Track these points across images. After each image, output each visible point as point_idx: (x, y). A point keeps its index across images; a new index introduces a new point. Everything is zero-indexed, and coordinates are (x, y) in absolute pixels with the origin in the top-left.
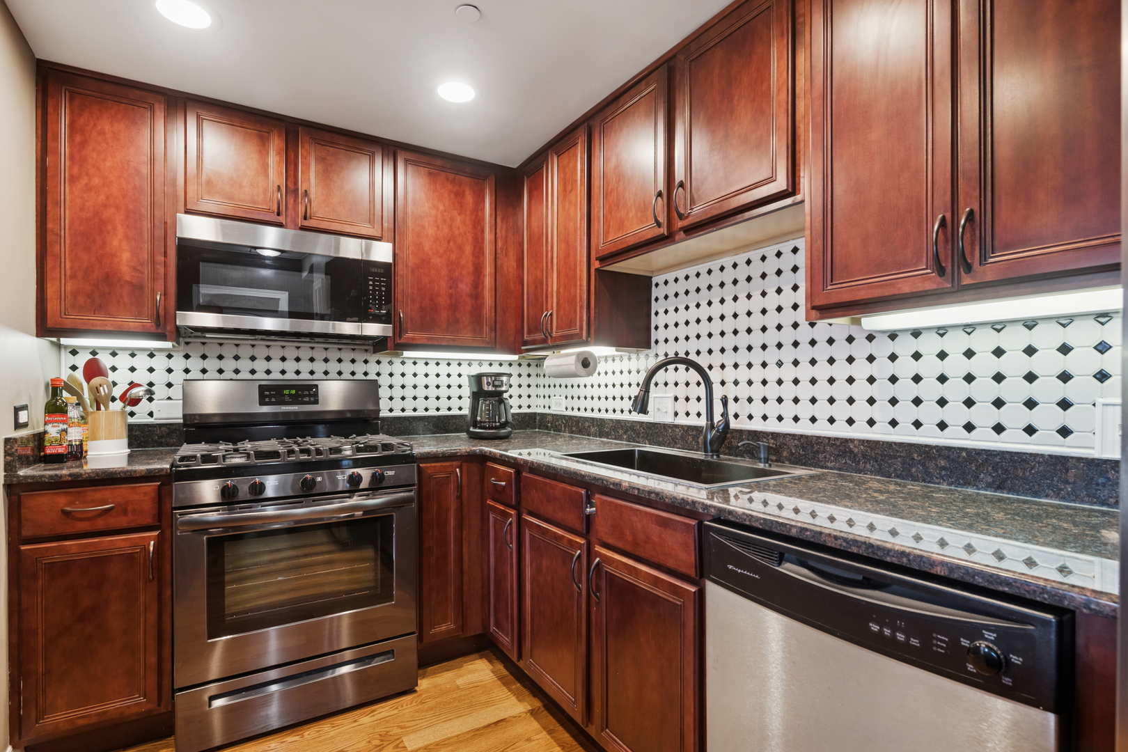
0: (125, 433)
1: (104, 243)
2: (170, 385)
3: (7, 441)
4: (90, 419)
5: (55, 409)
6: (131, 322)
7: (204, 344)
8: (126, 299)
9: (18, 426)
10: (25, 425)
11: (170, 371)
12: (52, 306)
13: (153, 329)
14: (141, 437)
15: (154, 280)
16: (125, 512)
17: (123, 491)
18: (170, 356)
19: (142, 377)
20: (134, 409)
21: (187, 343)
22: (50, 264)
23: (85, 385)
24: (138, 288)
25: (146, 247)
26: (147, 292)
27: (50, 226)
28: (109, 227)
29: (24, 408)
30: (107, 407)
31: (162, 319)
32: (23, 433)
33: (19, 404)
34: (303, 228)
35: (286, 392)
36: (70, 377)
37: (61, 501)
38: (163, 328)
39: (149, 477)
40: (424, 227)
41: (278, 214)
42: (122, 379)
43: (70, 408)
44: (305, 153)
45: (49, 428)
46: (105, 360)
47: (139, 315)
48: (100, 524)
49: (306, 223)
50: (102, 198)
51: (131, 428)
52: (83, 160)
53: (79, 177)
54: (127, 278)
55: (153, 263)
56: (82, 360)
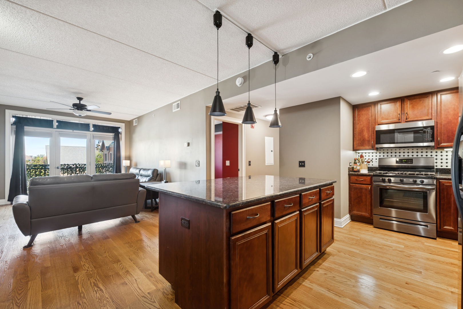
0: (367, 168)
1: (363, 134)
2: (376, 159)
3: (349, 168)
4: (361, 165)
5: (355, 163)
6: (367, 147)
7: (384, 150)
8: (367, 143)
9: (350, 166)
10: (351, 166)
11: (376, 156)
12: (355, 146)
13: (371, 148)
14: (370, 169)
15: (372, 139)
16: (365, 181)
17: (365, 177)
18: (376, 153)
19: (371, 158)
20: (369, 164)
21: (380, 150)
22: (355, 139)
23: (360, 159)
24: (369, 141)
25: (370, 133)
26: (370, 141)
27: (355, 132)
28: (364, 131)
29: (351, 163)
30: (364, 163)
31: (373, 146)
32: (351, 167)
33: (350, 162)
34: (406, 122)
35: (403, 161)
36: (358, 158)
37: (356, 178)
38: (373, 148)
39: (369, 175)
40: (449, 112)
41: (399, 120)
42: (367, 158)
43: (357, 163)
44: (406, 104)
45: (354, 166)
46: (364, 155)
47: (369, 146)
48: (361, 182)
49: (407, 120)
50: (363, 126)
51: (368, 168)
52: (360, 120)
53: (359, 123)
54: (367, 139)
55: (372, 136)
56: (360, 155)
